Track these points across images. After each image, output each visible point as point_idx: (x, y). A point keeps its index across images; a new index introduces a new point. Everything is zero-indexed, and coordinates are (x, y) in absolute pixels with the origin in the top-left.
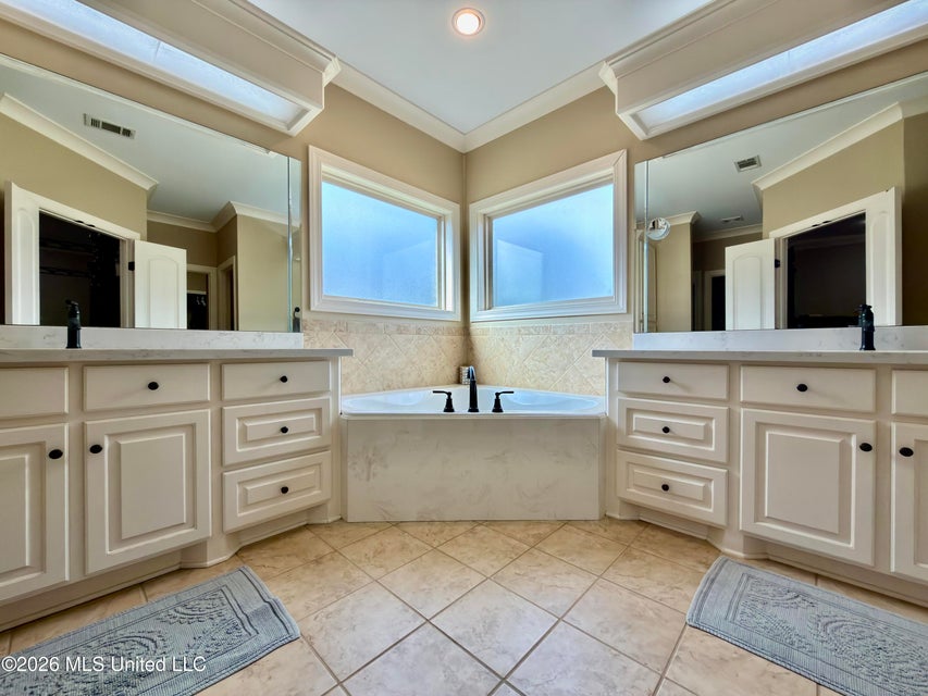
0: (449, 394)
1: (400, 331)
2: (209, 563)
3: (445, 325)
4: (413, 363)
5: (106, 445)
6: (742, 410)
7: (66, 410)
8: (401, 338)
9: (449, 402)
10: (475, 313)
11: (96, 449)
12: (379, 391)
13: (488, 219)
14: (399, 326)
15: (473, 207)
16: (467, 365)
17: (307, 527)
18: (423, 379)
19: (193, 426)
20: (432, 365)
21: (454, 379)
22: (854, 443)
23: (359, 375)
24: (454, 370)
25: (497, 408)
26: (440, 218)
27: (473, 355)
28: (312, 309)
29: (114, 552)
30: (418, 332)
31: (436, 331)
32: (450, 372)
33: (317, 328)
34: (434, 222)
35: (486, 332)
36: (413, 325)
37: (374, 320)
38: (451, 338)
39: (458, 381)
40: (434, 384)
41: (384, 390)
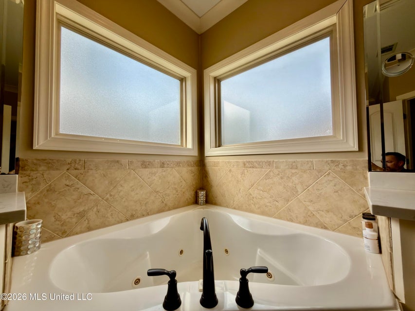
0: (172, 275)
1: (145, 165)
3: (185, 159)
4: (157, 192)
8: (146, 172)
10: (210, 150)
12: (122, 222)
13: (218, 81)
14: (144, 162)
15: (206, 72)
16: (202, 189)
18: (166, 205)
20: (175, 192)
21: (193, 200)
24: (193, 193)
26: (182, 80)
27: (208, 181)
28: (36, 147)
30: (162, 165)
31: (178, 164)
32: (189, 195)
34: (178, 82)
35: (216, 164)
36: (157, 160)
37: (117, 158)
38: (190, 168)
39: (196, 202)
40: (176, 207)
41: (127, 220)
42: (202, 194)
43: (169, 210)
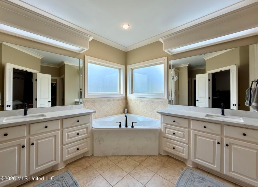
0: (120, 123)
1: (108, 101)
2: (59, 169)
3: (120, 98)
4: (112, 109)
5: (35, 143)
6: (192, 131)
7: (26, 135)
8: (109, 103)
9: (120, 125)
10: (129, 95)
11: (33, 144)
13: (132, 69)
14: (108, 100)
15: (128, 66)
16: (126, 108)
17: (83, 157)
18: (114, 113)
19: (56, 136)
20: (117, 109)
22: (216, 142)
23: (97, 114)
24: (123, 109)
25: (132, 126)
26: (119, 69)
27: (128, 105)
28: (85, 97)
29: (37, 169)
30: (113, 100)
31: (118, 100)
33: (86, 103)
34: (118, 70)
35: (131, 100)
36: (112, 99)
37: (102, 99)
38: (122, 101)
39: (124, 113)
40: (117, 114)
41: (104, 117)
42: (126, 110)
43: (115, 115)
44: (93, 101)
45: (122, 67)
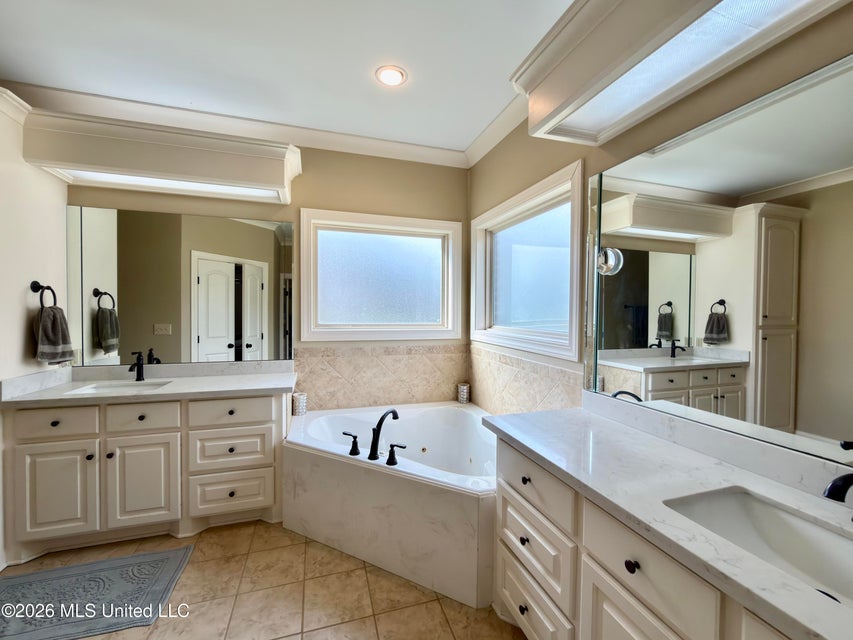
0: (355, 438)
1: (388, 352)
2: (180, 536)
3: (441, 344)
4: (403, 381)
5: (118, 452)
6: (582, 557)
7: (97, 431)
8: (389, 359)
9: (355, 444)
10: (475, 335)
11: (110, 456)
12: (365, 406)
13: (490, 233)
14: (387, 348)
15: (474, 223)
16: (465, 382)
17: (258, 522)
19: (168, 443)
21: (452, 395)
23: (345, 393)
24: (452, 387)
25: (392, 461)
26: (444, 238)
28: (303, 340)
29: (123, 518)
30: (409, 352)
31: (430, 350)
33: (306, 355)
34: (439, 241)
36: (403, 347)
37: (361, 345)
39: (456, 399)
40: (426, 400)
41: (370, 405)
42: (464, 389)
43: (417, 402)
44: (330, 350)
45: (454, 229)
